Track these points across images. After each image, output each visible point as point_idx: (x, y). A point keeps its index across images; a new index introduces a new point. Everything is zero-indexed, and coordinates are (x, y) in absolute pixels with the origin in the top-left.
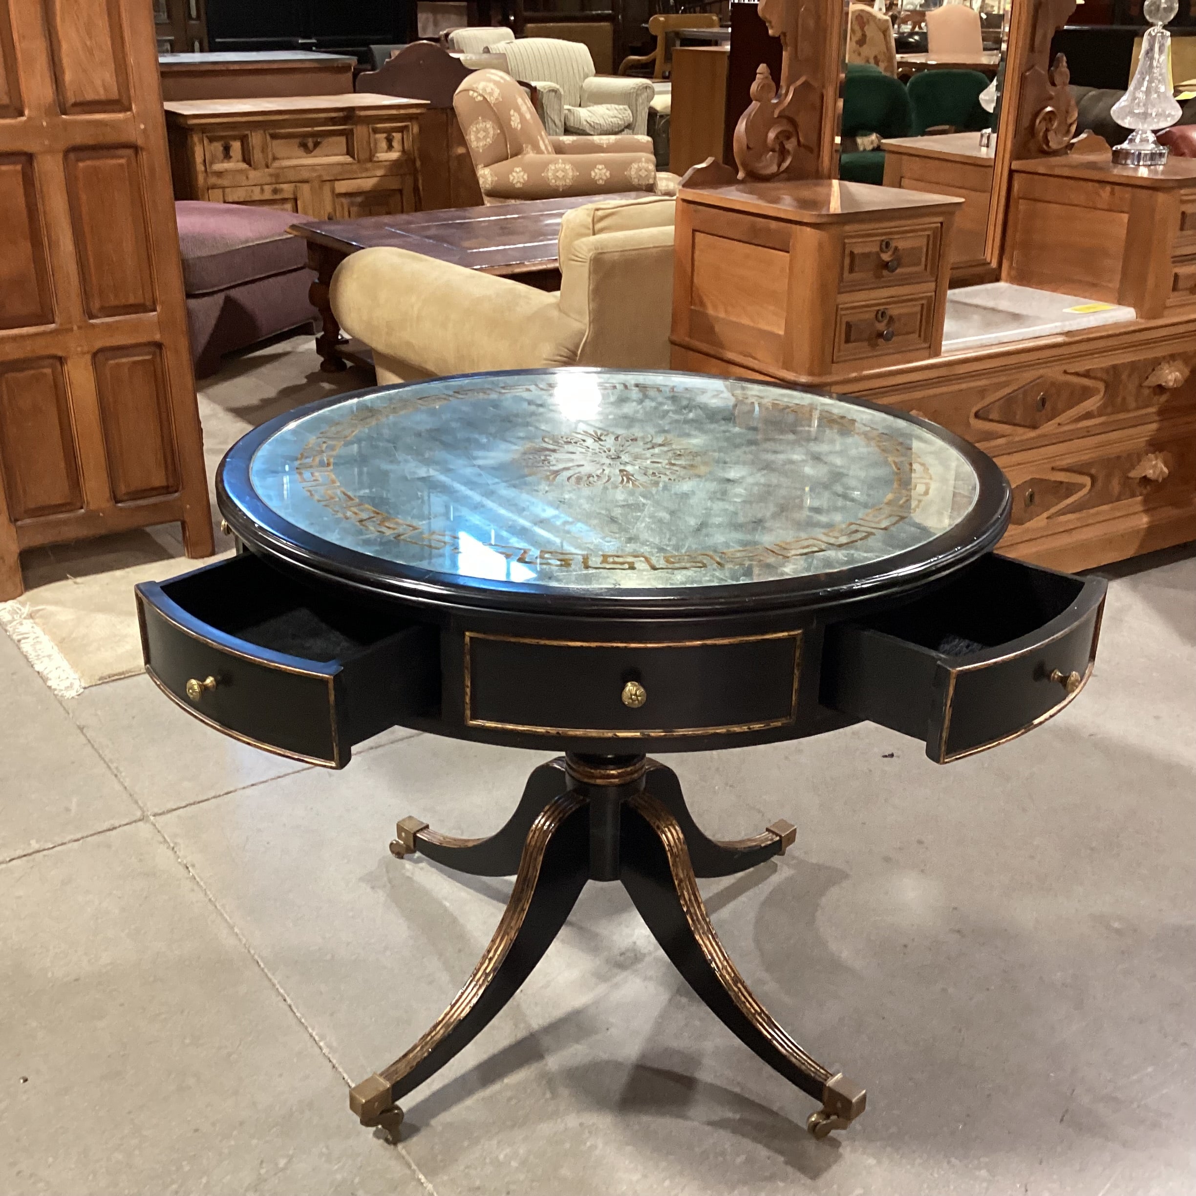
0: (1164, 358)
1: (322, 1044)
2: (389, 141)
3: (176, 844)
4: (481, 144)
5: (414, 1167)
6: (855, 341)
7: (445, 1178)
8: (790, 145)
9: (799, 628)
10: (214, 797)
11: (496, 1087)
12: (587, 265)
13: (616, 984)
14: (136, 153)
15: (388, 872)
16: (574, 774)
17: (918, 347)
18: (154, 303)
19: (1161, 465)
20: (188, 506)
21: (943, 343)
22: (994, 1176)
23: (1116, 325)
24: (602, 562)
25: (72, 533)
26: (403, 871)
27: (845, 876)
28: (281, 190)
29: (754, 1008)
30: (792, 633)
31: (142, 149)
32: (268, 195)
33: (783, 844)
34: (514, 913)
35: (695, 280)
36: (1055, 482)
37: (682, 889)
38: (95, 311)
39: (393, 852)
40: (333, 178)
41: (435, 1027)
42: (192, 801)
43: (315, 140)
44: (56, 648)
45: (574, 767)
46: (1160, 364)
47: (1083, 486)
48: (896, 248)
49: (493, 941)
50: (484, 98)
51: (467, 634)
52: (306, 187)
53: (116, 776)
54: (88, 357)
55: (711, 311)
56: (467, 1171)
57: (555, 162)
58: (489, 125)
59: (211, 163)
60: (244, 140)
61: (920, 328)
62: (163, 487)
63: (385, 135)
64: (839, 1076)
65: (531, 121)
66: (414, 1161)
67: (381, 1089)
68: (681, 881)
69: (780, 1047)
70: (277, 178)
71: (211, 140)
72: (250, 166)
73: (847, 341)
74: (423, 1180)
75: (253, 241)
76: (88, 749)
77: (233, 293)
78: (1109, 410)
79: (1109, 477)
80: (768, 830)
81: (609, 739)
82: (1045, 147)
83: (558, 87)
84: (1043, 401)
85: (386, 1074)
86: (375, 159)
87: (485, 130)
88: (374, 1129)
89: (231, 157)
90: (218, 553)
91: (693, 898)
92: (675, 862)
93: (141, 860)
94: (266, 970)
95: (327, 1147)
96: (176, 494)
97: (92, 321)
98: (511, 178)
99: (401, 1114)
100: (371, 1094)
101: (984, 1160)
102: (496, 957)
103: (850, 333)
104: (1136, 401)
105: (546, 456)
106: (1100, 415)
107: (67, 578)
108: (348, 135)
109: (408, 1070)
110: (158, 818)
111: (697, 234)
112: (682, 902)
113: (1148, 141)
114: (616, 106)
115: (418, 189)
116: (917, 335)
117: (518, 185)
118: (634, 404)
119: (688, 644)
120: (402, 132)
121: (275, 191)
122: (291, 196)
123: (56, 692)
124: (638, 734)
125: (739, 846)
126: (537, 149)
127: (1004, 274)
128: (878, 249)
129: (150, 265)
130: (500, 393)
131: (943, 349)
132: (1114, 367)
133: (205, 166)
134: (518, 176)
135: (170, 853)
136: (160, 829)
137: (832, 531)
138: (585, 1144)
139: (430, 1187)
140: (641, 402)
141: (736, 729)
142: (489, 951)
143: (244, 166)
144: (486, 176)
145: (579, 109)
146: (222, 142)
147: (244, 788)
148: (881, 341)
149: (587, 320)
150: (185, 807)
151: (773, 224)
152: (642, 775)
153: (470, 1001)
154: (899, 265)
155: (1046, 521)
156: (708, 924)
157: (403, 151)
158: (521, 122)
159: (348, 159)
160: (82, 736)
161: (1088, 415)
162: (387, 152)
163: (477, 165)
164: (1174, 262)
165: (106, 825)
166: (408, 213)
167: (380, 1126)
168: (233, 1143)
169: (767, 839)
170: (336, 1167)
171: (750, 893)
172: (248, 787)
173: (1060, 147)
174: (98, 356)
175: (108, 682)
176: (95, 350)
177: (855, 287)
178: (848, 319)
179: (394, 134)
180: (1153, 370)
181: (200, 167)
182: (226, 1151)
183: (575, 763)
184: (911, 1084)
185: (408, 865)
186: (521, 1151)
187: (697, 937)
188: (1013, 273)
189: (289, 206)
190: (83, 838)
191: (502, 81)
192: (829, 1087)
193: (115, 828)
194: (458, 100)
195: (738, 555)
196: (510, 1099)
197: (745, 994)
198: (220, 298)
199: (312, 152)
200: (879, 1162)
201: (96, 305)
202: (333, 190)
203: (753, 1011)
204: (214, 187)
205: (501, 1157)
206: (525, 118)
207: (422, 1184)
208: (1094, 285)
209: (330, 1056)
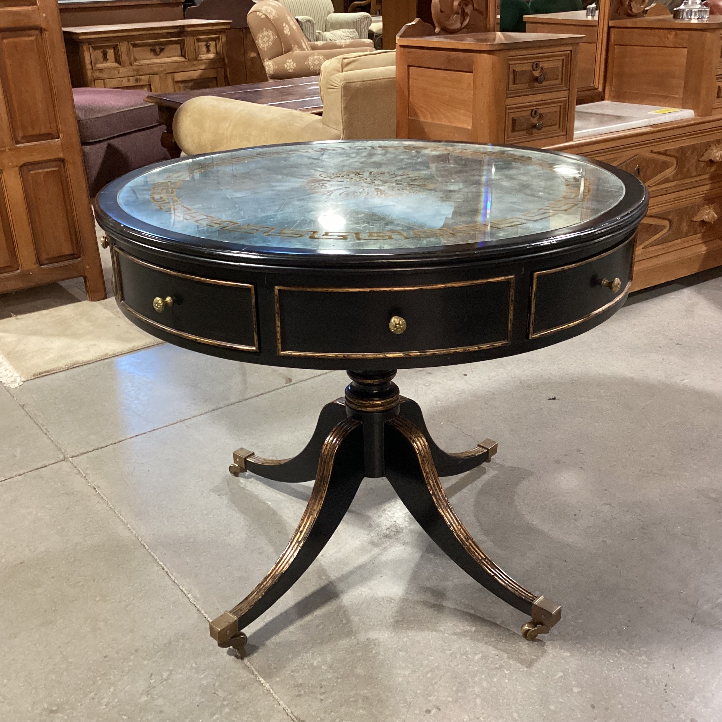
0: (713, 142)
1: (189, 596)
2: (208, 47)
3: (87, 474)
4: (266, 45)
5: (256, 673)
6: (517, 131)
7: (278, 679)
8: (468, 10)
9: (512, 275)
10: (111, 444)
11: (309, 618)
12: (340, 90)
13: (385, 548)
14: (41, 33)
15: (228, 485)
16: (352, 405)
17: (558, 134)
18: (58, 133)
19: (712, 212)
20: (87, 267)
21: (575, 133)
22: (651, 660)
23: (682, 120)
24: (369, 236)
25: (12, 286)
26: (239, 484)
27: (531, 473)
28: (140, 80)
29: (480, 556)
30: (507, 278)
31: (45, 30)
32: (132, 83)
33: (489, 454)
34: (315, 501)
35: (411, 100)
36: (648, 224)
37: (428, 479)
38: (19, 139)
39: (231, 472)
40: (173, 71)
41: (266, 578)
42: (97, 447)
43: (160, 47)
44: (4, 358)
45: (351, 400)
46: (710, 146)
47: (665, 227)
48: (542, 68)
49: (302, 520)
50: (266, 16)
51: (276, 287)
52: (156, 77)
53: (46, 434)
54: (17, 169)
55: (422, 119)
56: (292, 674)
57: (313, 55)
58: (270, 33)
59: (96, 64)
60: (115, 48)
61: (560, 122)
62: (71, 255)
63: (205, 43)
64: (541, 598)
65: (296, 30)
66: (256, 670)
67: (231, 621)
68: (427, 474)
69: (500, 581)
70: (138, 72)
71: (95, 49)
72: (120, 65)
73: (513, 130)
74: (262, 681)
75: (123, 109)
76: (27, 418)
77: (112, 142)
78: (679, 176)
79: (680, 220)
80: (479, 445)
81: (380, 358)
82: (630, 12)
83: (311, 18)
84: (638, 170)
85: (234, 611)
86: (199, 58)
87: (268, 36)
88: (228, 649)
89: (108, 60)
90: (109, 297)
91: (436, 485)
92: (423, 460)
93: (63, 485)
94: (150, 551)
95: (196, 664)
96: (79, 259)
97: (18, 145)
98: (286, 66)
99: (246, 638)
100: (225, 625)
101: (643, 649)
102: (305, 530)
103: (515, 125)
104: (696, 170)
105: (323, 184)
106: (674, 180)
107: (11, 316)
108: (181, 43)
109: (248, 608)
110: (74, 459)
111: (411, 68)
112: (429, 488)
113: (696, 3)
114: (349, 30)
115: (228, 77)
116: (557, 126)
117: (291, 71)
118: (380, 156)
119: (435, 287)
120: (215, 41)
121: (137, 80)
122: (148, 84)
123: (5, 385)
124: (401, 354)
125: (461, 456)
126: (301, 48)
127: (607, 96)
128: (531, 69)
129: (54, 107)
130: (288, 154)
131: (574, 136)
132: (682, 148)
133: (92, 65)
134: (290, 65)
135: (83, 480)
136: (75, 465)
137: (528, 214)
138: (371, 652)
139: (267, 686)
140: (384, 155)
141: (471, 349)
142: (300, 527)
143: (117, 65)
144: (270, 66)
145: (326, 32)
146: (101, 50)
147: (131, 438)
148: (534, 131)
149: (341, 128)
150: (92, 451)
151: (461, 55)
152: (398, 404)
153: (289, 560)
154: (545, 79)
155: (642, 250)
156: (447, 502)
157: (217, 53)
158: (290, 31)
159: (183, 59)
160: (23, 411)
161: (667, 180)
162: (206, 54)
163: (263, 59)
164: (717, 79)
165: (40, 465)
166: (221, 86)
167: (231, 647)
168: (131, 663)
169: (479, 451)
170: (202, 676)
171: (469, 487)
172: (133, 437)
173: (639, 12)
174: (24, 168)
175: (39, 377)
176: (21, 165)
177: (516, 94)
178: (513, 116)
179: (210, 42)
180: (706, 150)
181: (88, 67)
182: (127, 669)
183: (352, 398)
184: (588, 602)
185: (242, 480)
186: (328, 659)
187: (440, 511)
188: (612, 94)
189: (146, 89)
190: (24, 473)
191: (277, 6)
192: (535, 605)
193: (46, 466)
194: (250, 17)
195: (465, 228)
196: (318, 626)
197: (474, 547)
198: (104, 145)
199: (159, 55)
200: (572, 654)
201: (20, 134)
202: (173, 79)
203: (480, 558)
204: (98, 79)
205: (315, 663)
206: (293, 28)
207: (262, 684)
208: (666, 97)
209: (195, 603)
